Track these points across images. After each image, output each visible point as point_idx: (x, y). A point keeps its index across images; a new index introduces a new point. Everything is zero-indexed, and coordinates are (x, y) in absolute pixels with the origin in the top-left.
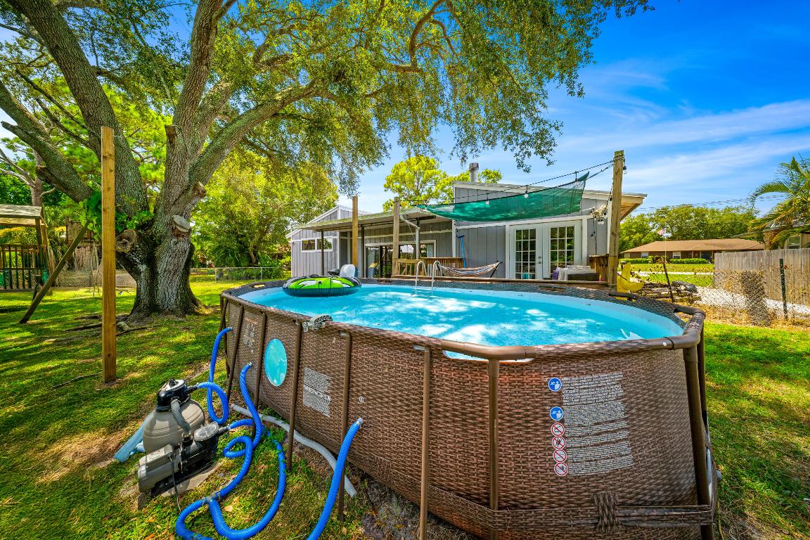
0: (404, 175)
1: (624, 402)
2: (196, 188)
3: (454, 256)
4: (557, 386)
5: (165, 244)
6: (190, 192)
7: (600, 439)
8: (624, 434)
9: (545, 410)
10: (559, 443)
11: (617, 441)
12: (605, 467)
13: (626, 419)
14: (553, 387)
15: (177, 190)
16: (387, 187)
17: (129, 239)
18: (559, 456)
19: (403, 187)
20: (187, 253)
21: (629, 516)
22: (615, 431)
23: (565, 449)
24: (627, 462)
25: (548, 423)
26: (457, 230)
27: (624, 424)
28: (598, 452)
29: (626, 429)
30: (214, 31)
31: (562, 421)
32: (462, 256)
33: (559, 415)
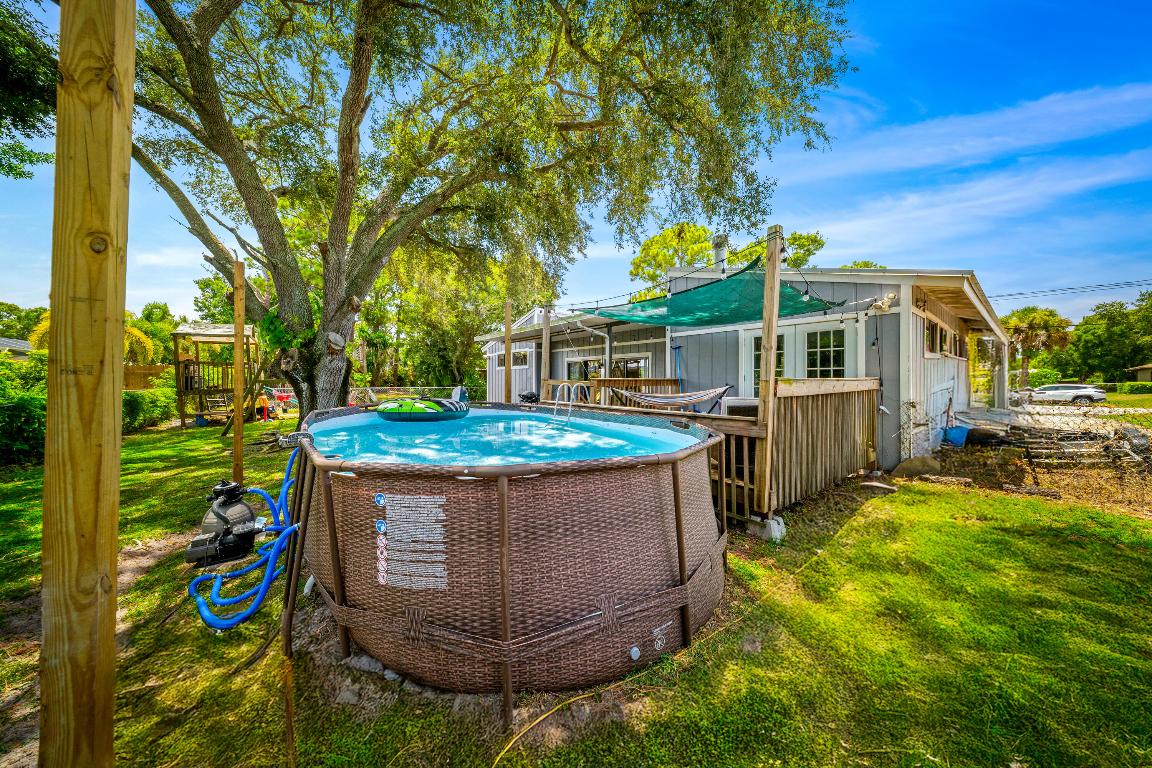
0: (657, 255)
1: (444, 526)
2: (350, 303)
3: (668, 376)
4: (382, 502)
5: (321, 365)
6: (345, 309)
7: (415, 556)
8: (442, 557)
9: (373, 522)
10: (382, 553)
11: (433, 562)
12: (419, 584)
13: (445, 543)
14: (379, 502)
15: (333, 306)
16: (634, 275)
17: (292, 358)
18: (382, 565)
19: (658, 272)
20: (343, 371)
21: (433, 635)
22: (432, 552)
23: (387, 560)
24: (442, 585)
25: (375, 534)
26: (672, 339)
27: (441, 547)
28: (413, 568)
29: (443, 552)
30: (356, 139)
31: (385, 534)
32: (678, 377)
33: (383, 528)
